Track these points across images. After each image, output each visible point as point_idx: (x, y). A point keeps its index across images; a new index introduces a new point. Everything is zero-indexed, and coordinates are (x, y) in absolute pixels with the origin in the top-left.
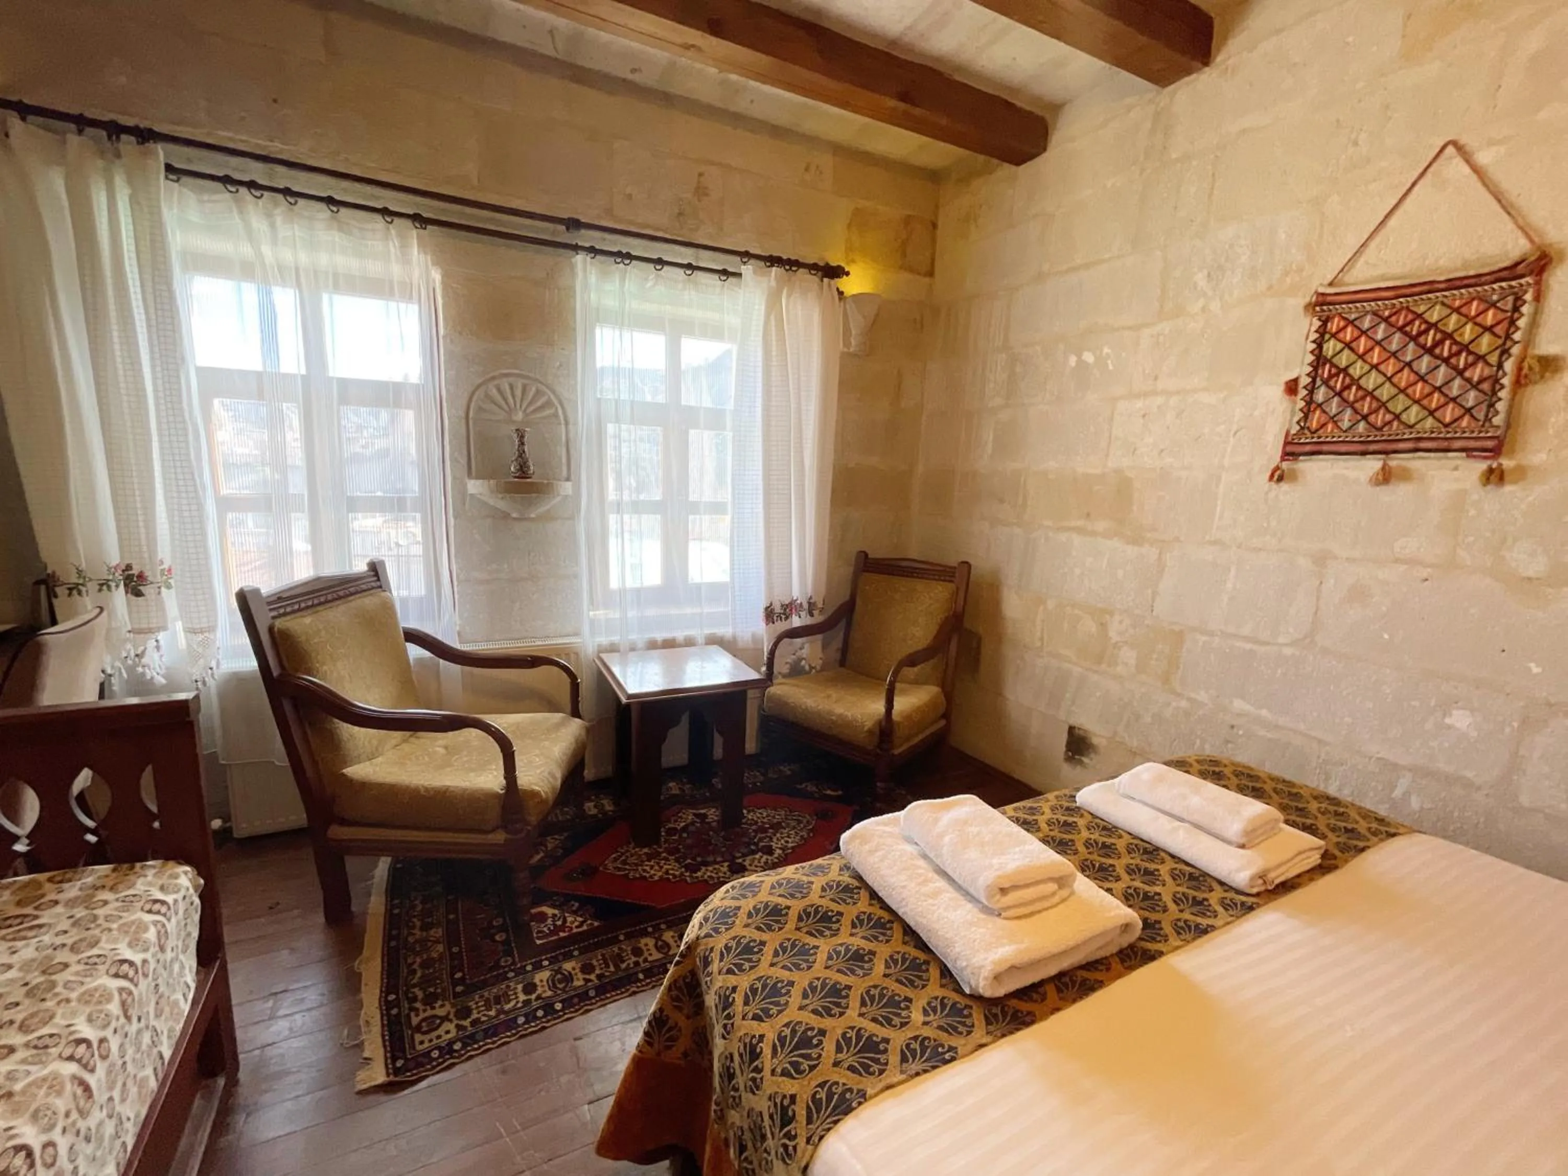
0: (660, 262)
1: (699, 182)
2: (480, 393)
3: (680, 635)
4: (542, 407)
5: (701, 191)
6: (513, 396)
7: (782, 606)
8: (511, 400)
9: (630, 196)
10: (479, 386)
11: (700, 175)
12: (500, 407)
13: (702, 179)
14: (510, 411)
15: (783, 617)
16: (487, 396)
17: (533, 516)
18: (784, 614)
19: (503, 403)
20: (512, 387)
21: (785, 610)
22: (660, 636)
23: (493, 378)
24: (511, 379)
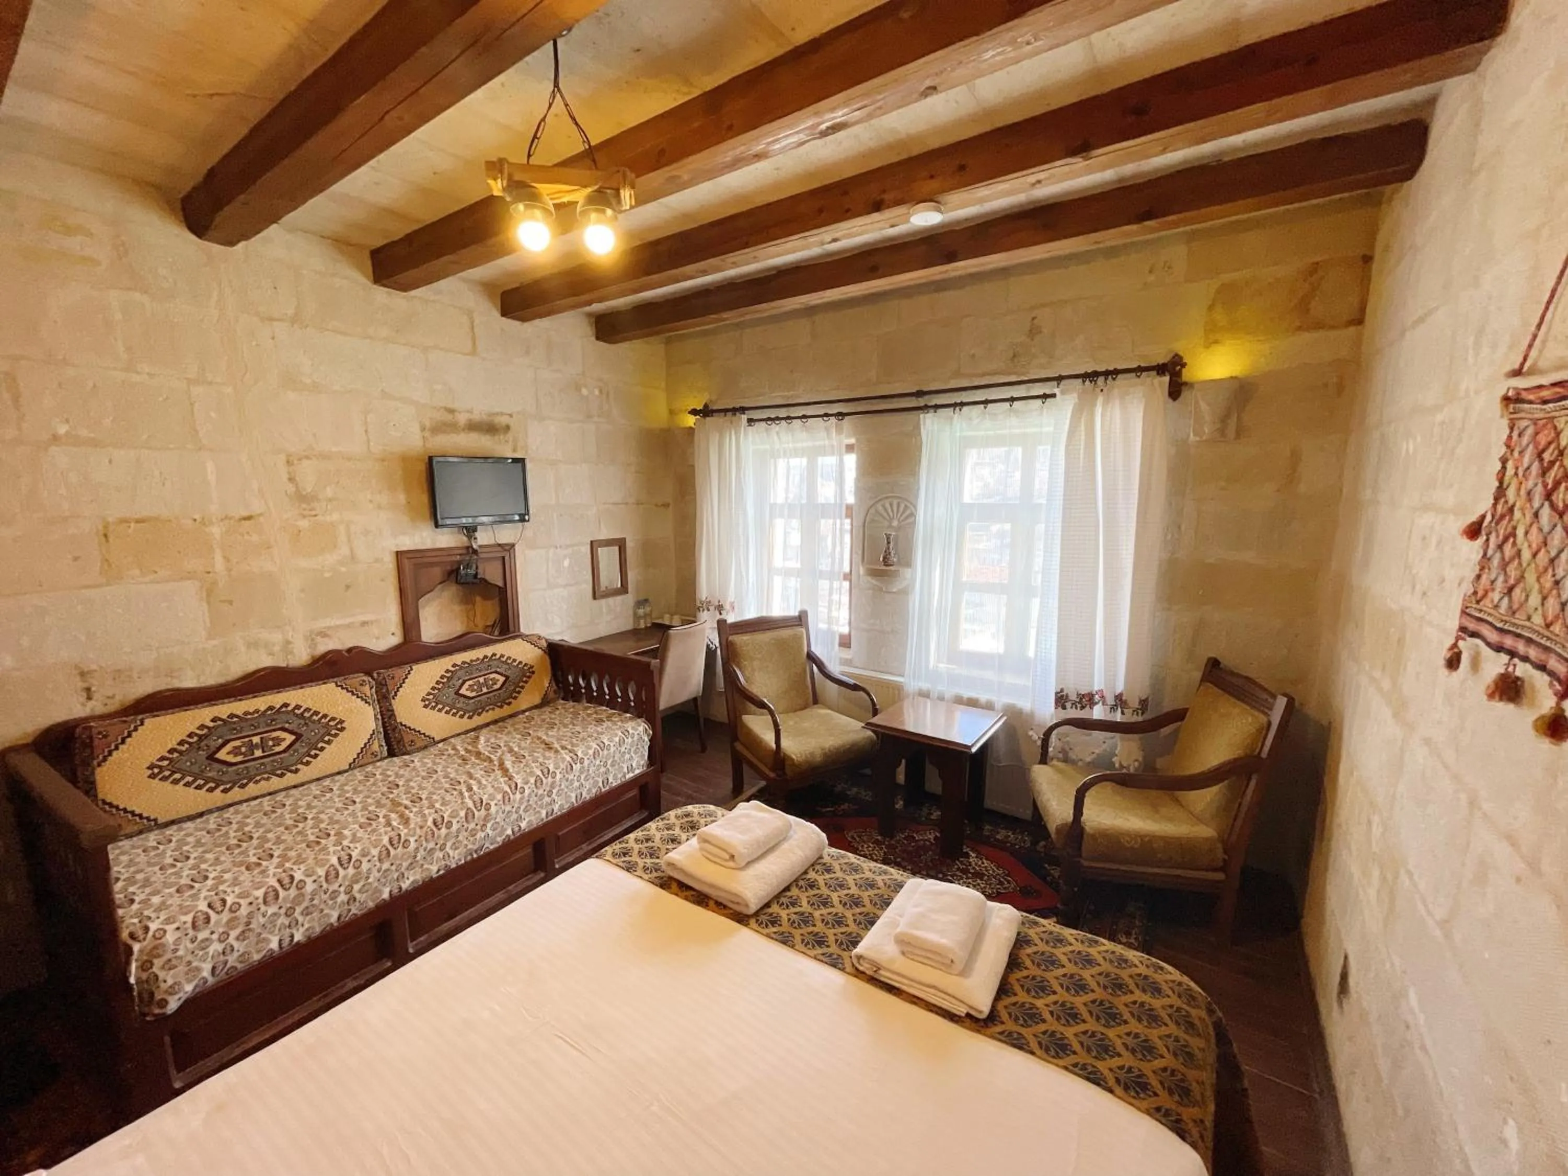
0: (986, 402)
1: (1033, 324)
2: (872, 511)
3: (983, 697)
4: (907, 518)
5: (1034, 331)
6: (892, 511)
7: (1078, 695)
8: (891, 514)
9: (973, 356)
10: (871, 507)
11: (1033, 319)
12: (884, 518)
13: (1036, 321)
14: (891, 520)
15: (1079, 706)
16: (877, 512)
17: (894, 590)
18: (1080, 702)
19: (885, 515)
20: (891, 505)
21: (1081, 699)
22: (967, 694)
23: (880, 500)
24: (890, 500)
